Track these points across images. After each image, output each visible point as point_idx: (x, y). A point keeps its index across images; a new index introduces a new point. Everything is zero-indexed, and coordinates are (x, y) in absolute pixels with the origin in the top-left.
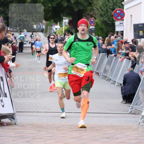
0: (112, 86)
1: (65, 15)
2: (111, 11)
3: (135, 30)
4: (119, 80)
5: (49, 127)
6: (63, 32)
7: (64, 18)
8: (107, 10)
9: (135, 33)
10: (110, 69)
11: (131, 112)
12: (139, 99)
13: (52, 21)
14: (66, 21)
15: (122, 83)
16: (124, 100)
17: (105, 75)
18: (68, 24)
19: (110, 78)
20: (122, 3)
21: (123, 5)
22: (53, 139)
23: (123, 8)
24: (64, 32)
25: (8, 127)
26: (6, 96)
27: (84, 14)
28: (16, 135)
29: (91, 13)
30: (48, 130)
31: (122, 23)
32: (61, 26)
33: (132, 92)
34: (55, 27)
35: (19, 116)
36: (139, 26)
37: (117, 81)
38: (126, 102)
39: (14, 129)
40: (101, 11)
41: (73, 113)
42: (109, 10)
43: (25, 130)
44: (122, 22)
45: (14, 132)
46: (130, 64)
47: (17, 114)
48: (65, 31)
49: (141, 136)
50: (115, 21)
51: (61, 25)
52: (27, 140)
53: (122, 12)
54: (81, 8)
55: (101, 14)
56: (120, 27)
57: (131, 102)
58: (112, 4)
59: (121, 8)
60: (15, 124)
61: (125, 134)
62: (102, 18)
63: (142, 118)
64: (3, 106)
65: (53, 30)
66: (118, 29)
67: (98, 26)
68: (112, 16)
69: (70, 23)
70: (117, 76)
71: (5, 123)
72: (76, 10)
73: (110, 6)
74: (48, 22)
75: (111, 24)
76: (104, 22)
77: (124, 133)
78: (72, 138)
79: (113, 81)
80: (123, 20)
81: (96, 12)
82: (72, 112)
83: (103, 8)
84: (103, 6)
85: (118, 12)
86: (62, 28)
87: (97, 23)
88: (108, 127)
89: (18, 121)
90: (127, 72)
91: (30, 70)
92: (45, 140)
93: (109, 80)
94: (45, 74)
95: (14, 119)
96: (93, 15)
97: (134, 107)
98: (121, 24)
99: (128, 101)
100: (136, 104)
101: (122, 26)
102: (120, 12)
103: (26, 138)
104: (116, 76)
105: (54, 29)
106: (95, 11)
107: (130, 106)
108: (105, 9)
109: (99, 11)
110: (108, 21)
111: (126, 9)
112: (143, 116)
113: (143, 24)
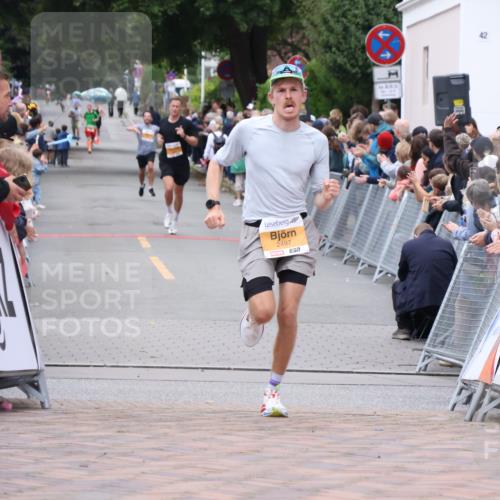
0: (364, 280)
1: (207, 43)
2: (358, 34)
3: (441, 96)
4: (387, 260)
5: (155, 416)
6: (202, 100)
7: (203, 54)
8: (346, 29)
9: (439, 108)
10: (357, 226)
11: (425, 370)
12: (450, 325)
13: (165, 63)
14: (210, 63)
15: (396, 272)
16: (404, 330)
17: (339, 244)
18: (216, 74)
19: (357, 254)
20: (397, 6)
21: (398, 14)
22: (168, 458)
23: (399, 23)
24: (205, 101)
25: (18, 417)
27: (269, 43)
28: (45, 443)
29: (292, 37)
30: (151, 426)
31: (396, 74)
32: (195, 81)
34: (173, 84)
35: (54, 381)
36: (454, 82)
37: (379, 265)
38: (410, 334)
39: (38, 423)
40: (326, 33)
41: (235, 369)
42: (353, 28)
43: (76, 425)
44: (397, 68)
45: (38, 431)
47: (48, 372)
48: (206, 98)
49: (458, 449)
50: (374, 65)
51: (193, 77)
52: (83, 459)
53: (397, 35)
54: (262, 21)
55: (328, 42)
56: (389, 84)
57: (425, 336)
58: (364, 10)
59: (392, 23)
60: (42, 403)
61: (405, 442)
62: (328, 56)
63: (461, 389)
64: (3, 346)
65: (169, 93)
66: (381, 92)
67: (316, 83)
68: (363, 49)
69: (222, 69)
70: (381, 249)
71: (8, 401)
72: (244, 27)
73: (355, 16)
74: (151, 68)
75: (359, 76)
76: (338, 70)
77: (404, 438)
79: (366, 265)
80: (400, 63)
81: (311, 34)
82: (229, 369)
83: (332, 23)
84: (332, 16)
85: (381, 35)
86: (196, 87)
87: (312, 72)
88: (349, 417)
89: (51, 397)
91: (92, 224)
92: (141, 460)
93: (354, 261)
94: (140, 238)
95: (37, 388)
96: (300, 45)
97: (434, 352)
98: (393, 77)
99: (415, 332)
100: (443, 343)
101: (398, 84)
102: (387, 35)
103: (76, 453)
104: (376, 247)
105: (171, 89)
106: (307, 33)
107: (421, 350)
108: (338, 28)
109: (320, 33)
110: (348, 66)
111: (408, 27)
112: (465, 382)
113: (465, 78)
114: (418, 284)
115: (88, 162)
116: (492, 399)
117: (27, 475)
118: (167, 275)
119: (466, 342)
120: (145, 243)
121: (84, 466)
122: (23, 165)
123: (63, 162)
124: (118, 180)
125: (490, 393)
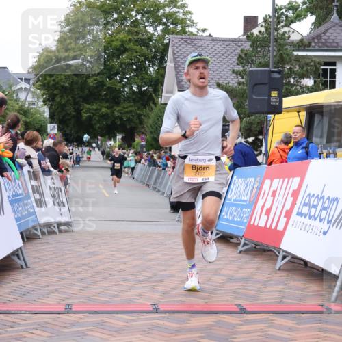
0: (161, 196)
1: (118, 132)
7: (117, 134)
13: (107, 137)
14: (119, 137)
17: (155, 186)
25: (66, 234)
26: (64, 206)
27: (135, 131)
29: (142, 130)
32: (115, 142)
40: (151, 129)
47: (74, 222)
54: (133, 125)
55: (152, 131)
60: (72, 231)
62: (152, 135)
64: (61, 215)
69: (122, 139)
72: (128, 127)
74: (103, 138)
79: (162, 192)
81: (147, 129)
83: (153, 126)
84: (153, 124)
86: (115, 144)
89: (75, 229)
92: (100, 246)
93: (159, 191)
95: (71, 226)
96: (144, 132)
103: (82, 244)
104: (165, 187)
107: (177, 215)
108: (155, 127)
109: (149, 129)
115: (85, 164)
117: (69, 250)
118: (107, 195)
120: (101, 186)
121: (84, 248)
122: (68, 166)
123: (79, 164)
124: (94, 169)
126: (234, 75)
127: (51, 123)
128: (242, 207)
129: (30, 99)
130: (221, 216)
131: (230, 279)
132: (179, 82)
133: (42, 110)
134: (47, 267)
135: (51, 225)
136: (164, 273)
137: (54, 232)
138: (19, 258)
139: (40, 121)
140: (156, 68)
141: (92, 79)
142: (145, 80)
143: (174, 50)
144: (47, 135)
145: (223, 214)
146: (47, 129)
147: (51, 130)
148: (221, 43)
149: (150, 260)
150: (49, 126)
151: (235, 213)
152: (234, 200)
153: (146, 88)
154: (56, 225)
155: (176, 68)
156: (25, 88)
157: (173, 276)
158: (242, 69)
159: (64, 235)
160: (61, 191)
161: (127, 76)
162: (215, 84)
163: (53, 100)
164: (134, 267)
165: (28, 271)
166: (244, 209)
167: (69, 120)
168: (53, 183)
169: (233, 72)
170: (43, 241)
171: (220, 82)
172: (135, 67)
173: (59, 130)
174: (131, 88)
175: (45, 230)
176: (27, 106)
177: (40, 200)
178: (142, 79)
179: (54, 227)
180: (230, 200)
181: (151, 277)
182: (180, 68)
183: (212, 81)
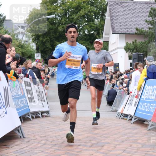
11: (112, 111)
12: (116, 104)
25: (46, 118)
28: (50, 122)
33: (112, 100)
35: (52, 112)
36: (117, 64)
45: (49, 120)
46: (112, 85)
47: (50, 111)
57: (112, 105)
60: (50, 116)
64: (43, 107)
71: (44, 116)
77: (108, 122)
78: (80, 124)
90: (110, 89)
95: (49, 113)
97: (113, 108)
100: (115, 106)
103: (55, 124)
107: (111, 107)
112: (118, 113)
113: (119, 64)
114: (111, 97)
116: (123, 115)
117: (47, 127)
119: (118, 106)
121: (57, 126)
123: (53, 77)
125: (122, 115)
126: (146, 24)
127: (37, 53)
128: (150, 103)
129: (24, 39)
130: (138, 108)
131: (144, 146)
132: (113, 28)
133: (31, 45)
134: (35, 138)
135: (37, 113)
136: (104, 141)
137: (39, 117)
138: (19, 132)
139: (31, 52)
140: (99, 20)
141: (61, 27)
142: (92, 27)
143: (110, 9)
144: (35, 60)
145: (139, 107)
146: (35, 56)
147: (37, 57)
148: (139, 5)
149: (95, 134)
150: (36, 55)
151: (146, 107)
152: (146, 99)
153: (93, 32)
154: (40, 113)
155: (111, 20)
156: (22, 32)
157: (109, 143)
158: (151, 20)
159: (45, 119)
160: (43, 93)
161: (82, 25)
162: (135, 29)
163: (38, 39)
164: (86, 138)
165: (25, 140)
166: (151, 104)
167: (48, 51)
168: (39, 88)
169: (146, 21)
170: (33, 122)
171: (138, 28)
172: (86, 19)
173: (42, 57)
174: (84, 32)
175: (34, 116)
176: (23, 42)
177: (31, 98)
178: (91, 27)
179: (39, 114)
180: (143, 99)
181: (96, 144)
182: (114, 20)
183: (133, 28)
